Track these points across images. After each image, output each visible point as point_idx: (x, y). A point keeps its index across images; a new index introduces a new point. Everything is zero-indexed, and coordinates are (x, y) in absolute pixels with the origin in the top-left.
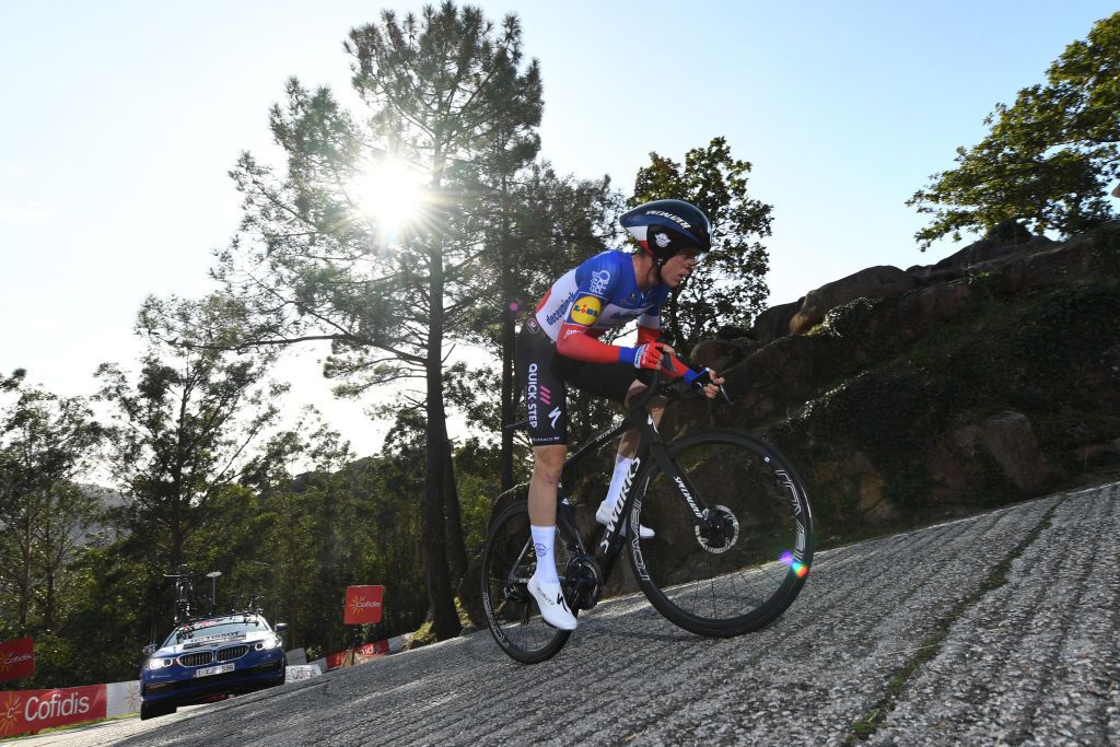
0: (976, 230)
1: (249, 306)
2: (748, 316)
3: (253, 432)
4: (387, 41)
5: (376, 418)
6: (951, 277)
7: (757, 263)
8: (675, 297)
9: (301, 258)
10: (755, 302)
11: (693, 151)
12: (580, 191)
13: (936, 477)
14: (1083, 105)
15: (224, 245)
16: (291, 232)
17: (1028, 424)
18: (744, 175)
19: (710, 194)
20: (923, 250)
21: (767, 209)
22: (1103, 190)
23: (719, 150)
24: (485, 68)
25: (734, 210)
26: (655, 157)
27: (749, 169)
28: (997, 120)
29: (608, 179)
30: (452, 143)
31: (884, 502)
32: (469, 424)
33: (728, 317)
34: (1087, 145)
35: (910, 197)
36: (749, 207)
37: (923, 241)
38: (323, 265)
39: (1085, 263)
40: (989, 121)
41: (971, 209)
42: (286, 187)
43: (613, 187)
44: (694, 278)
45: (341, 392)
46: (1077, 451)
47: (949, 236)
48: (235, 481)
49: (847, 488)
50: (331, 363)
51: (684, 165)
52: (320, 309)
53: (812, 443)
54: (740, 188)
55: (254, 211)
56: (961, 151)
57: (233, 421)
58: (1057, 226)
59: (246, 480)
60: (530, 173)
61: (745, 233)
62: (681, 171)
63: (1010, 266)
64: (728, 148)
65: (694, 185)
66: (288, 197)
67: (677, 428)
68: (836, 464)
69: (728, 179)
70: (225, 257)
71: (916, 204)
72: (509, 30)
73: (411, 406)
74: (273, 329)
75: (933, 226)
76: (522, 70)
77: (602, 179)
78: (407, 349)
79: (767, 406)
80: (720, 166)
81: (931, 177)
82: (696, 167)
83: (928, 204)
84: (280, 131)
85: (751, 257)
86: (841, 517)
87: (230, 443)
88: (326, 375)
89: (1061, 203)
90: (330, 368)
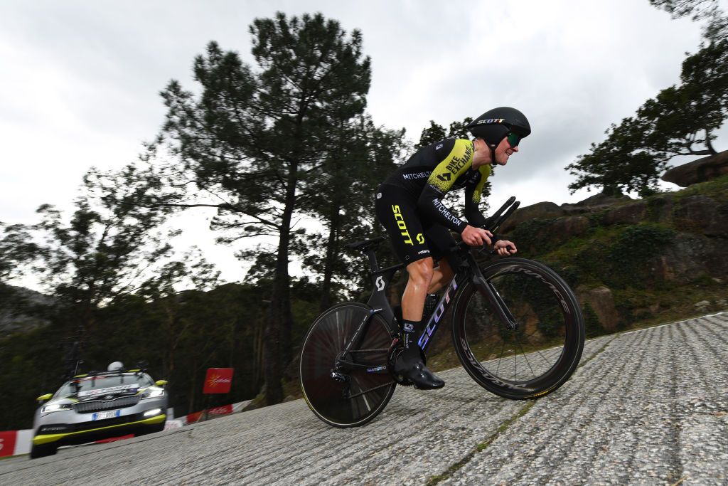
0: (598, 187)
1: (163, 181)
3: (152, 260)
4: (278, 31)
5: (242, 259)
6: (582, 212)
11: (454, 123)
12: (388, 135)
14: (652, 131)
17: (611, 295)
20: (571, 194)
22: (658, 175)
24: (337, 57)
26: (433, 123)
28: (611, 132)
29: (404, 131)
30: (312, 97)
31: (537, 332)
32: (303, 267)
34: (653, 151)
35: (567, 166)
37: (572, 190)
39: (643, 213)
40: (607, 132)
41: (597, 176)
42: (200, 108)
43: (407, 136)
45: (220, 240)
46: (633, 311)
47: (585, 189)
50: (216, 221)
51: (449, 130)
55: (175, 120)
56: (593, 145)
57: (138, 252)
58: (636, 190)
59: (142, 292)
60: (359, 121)
62: (447, 133)
63: (609, 211)
66: (200, 114)
70: (151, 148)
71: (570, 170)
72: (355, 39)
73: (266, 254)
74: (178, 197)
75: (577, 182)
76: (360, 61)
77: (401, 129)
78: (268, 217)
81: (578, 156)
83: (575, 170)
84: (200, 73)
87: (134, 266)
88: (211, 228)
89: (639, 179)
90: (214, 224)
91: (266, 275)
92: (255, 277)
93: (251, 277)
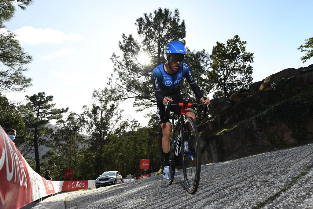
1: (116, 91)
2: (246, 86)
3: (117, 121)
4: (145, 21)
5: (146, 117)
6: (312, 70)
7: (249, 71)
8: (225, 81)
9: (128, 78)
10: (249, 82)
11: (229, 40)
12: (197, 54)
13: (309, 131)
15: (110, 76)
16: (125, 72)
18: (244, 45)
19: (234, 52)
20: (304, 63)
21: (252, 54)
23: (237, 39)
24: (170, 24)
25: (242, 56)
26: (218, 43)
27: (246, 43)
29: (204, 50)
30: (163, 45)
31: (292, 139)
33: (241, 86)
35: (299, 47)
36: (246, 54)
37: (304, 60)
38: (132, 79)
42: (123, 60)
43: (206, 52)
44: (230, 76)
45: (138, 111)
48: (113, 133)
49: (280, 135)
50: (135, 103)
51: (226, 44)
52: (132, 90)
53: (268, 121)
54: (243, 49)
55: (116, 67)
57: (112, 119)
59: (116, 133)
61: (245, 62)
62: (226, 46)
64: (239, 38)
65: (230, 49)
66: (124, 63)
67: (227, 118)
68: (276, 127)
69: (240, 47)
70: (110, 79)
71: (301, 49)
72: (176, 13)
73: (154, 114)
74: (122, 96)
75: (307, 55)
76: (180, 24)
77: (203, 50)
78: (153, 99)
79: (254, 111)
80: (237, 43)
81: (305, 40)
82: (230, 44)
83: (305, 49)
84: (121, 47)
85: (247, 69)
86: (278, 143)
87: (112, 124)
88: (134, 106)
90: (135, 105)
91: (155, 123)
92: (151, 124)
93: (150, 124)
